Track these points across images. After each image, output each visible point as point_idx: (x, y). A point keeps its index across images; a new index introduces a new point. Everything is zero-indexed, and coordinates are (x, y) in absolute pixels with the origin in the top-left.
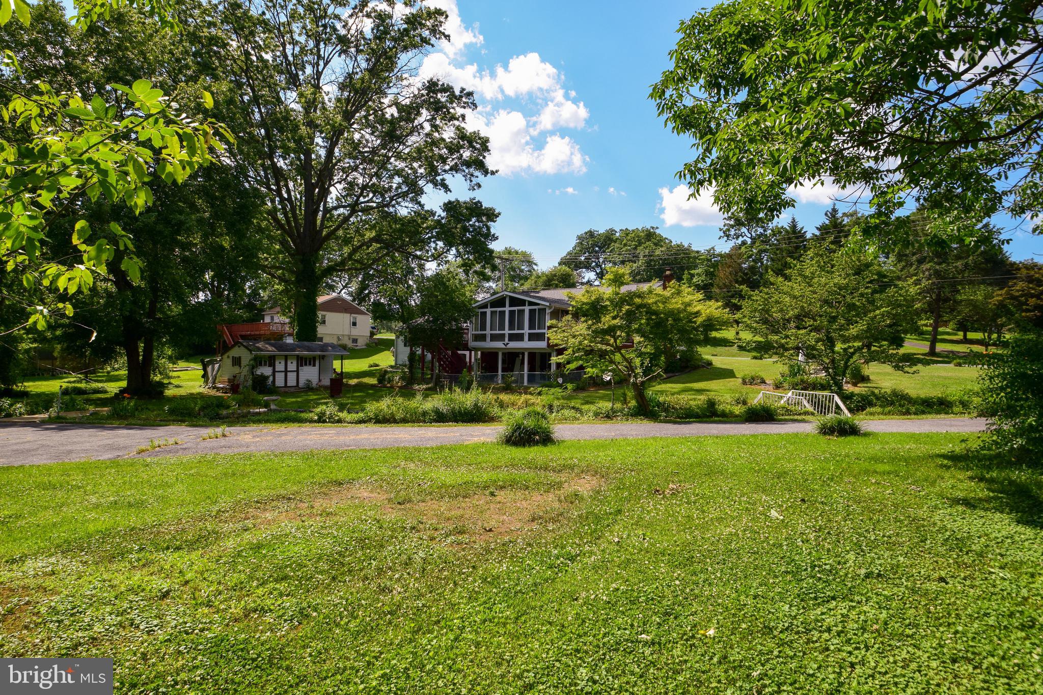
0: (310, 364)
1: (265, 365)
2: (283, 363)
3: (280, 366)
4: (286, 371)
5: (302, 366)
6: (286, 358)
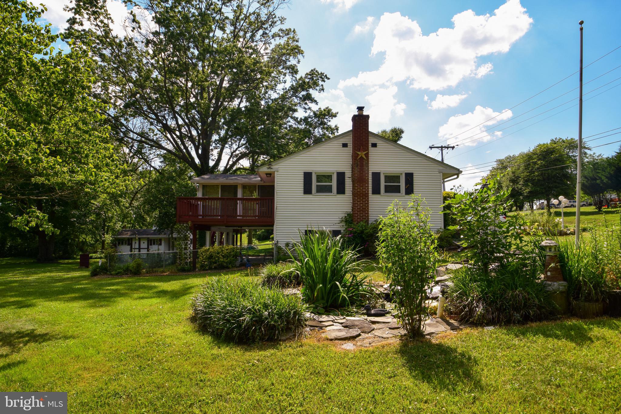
1: (126, 244)
2: (138, 243)
3: (135, 245)
4: (140, 248)
5: (151, 245)
6: (140, 240)
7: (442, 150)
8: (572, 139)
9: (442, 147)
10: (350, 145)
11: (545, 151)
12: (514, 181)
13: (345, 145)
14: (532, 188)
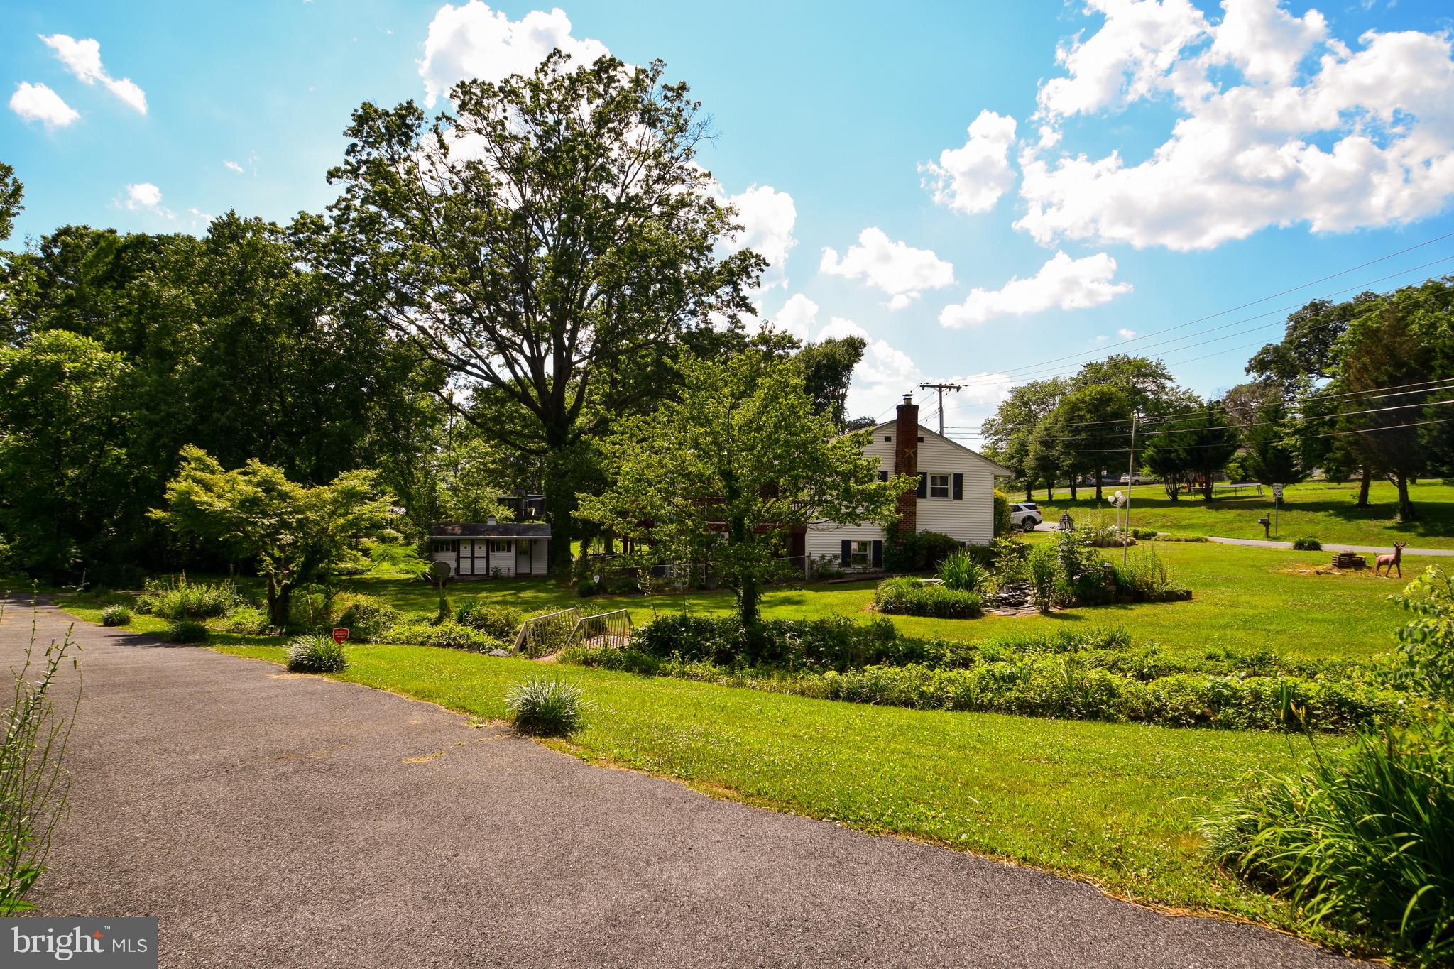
0: (504, 550)
1: (448, 550)
2: (469, 548)
3: (465, 551)
4: (473, 558)
5: (493, 551)
6: (473, 543)
7: (941, 392)
8: (1143, 360)
9: (940, 387)
10: (894, 439)
11: (1097, 399)
12: (1048, 443)
13: (888, 439)
14: (1075, 459)
